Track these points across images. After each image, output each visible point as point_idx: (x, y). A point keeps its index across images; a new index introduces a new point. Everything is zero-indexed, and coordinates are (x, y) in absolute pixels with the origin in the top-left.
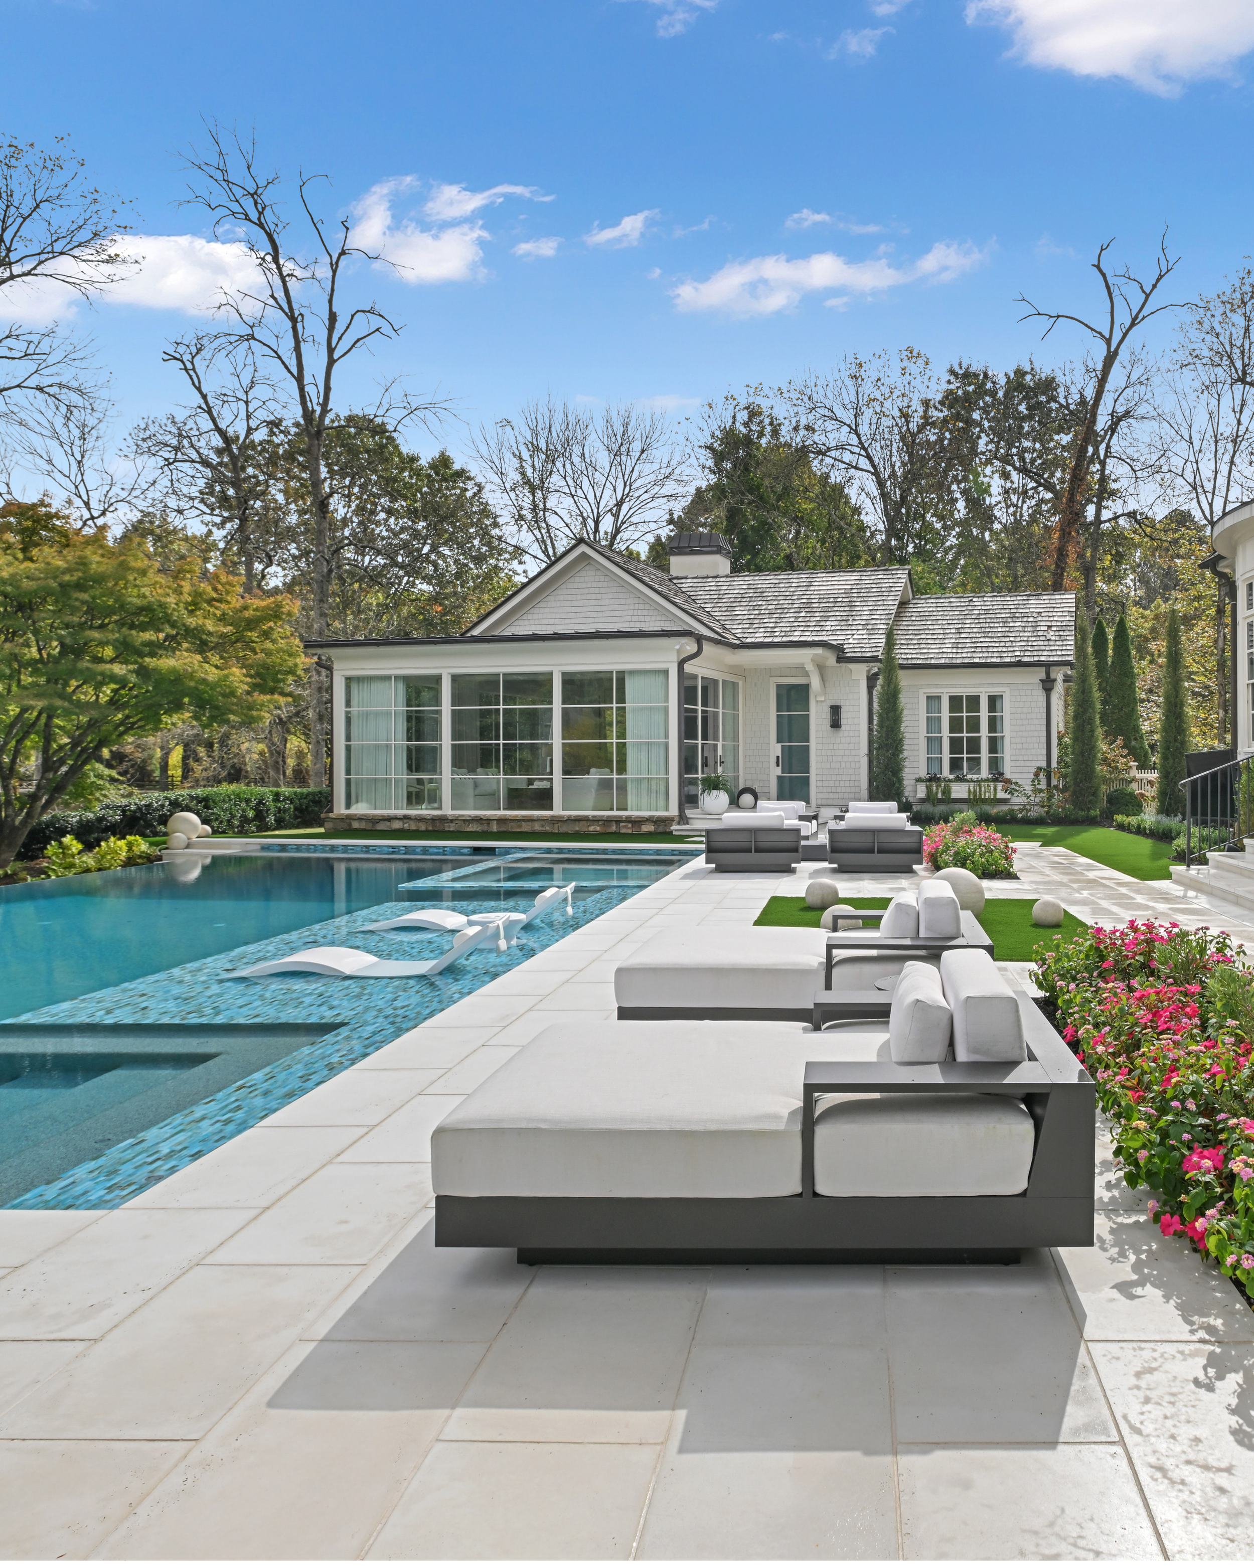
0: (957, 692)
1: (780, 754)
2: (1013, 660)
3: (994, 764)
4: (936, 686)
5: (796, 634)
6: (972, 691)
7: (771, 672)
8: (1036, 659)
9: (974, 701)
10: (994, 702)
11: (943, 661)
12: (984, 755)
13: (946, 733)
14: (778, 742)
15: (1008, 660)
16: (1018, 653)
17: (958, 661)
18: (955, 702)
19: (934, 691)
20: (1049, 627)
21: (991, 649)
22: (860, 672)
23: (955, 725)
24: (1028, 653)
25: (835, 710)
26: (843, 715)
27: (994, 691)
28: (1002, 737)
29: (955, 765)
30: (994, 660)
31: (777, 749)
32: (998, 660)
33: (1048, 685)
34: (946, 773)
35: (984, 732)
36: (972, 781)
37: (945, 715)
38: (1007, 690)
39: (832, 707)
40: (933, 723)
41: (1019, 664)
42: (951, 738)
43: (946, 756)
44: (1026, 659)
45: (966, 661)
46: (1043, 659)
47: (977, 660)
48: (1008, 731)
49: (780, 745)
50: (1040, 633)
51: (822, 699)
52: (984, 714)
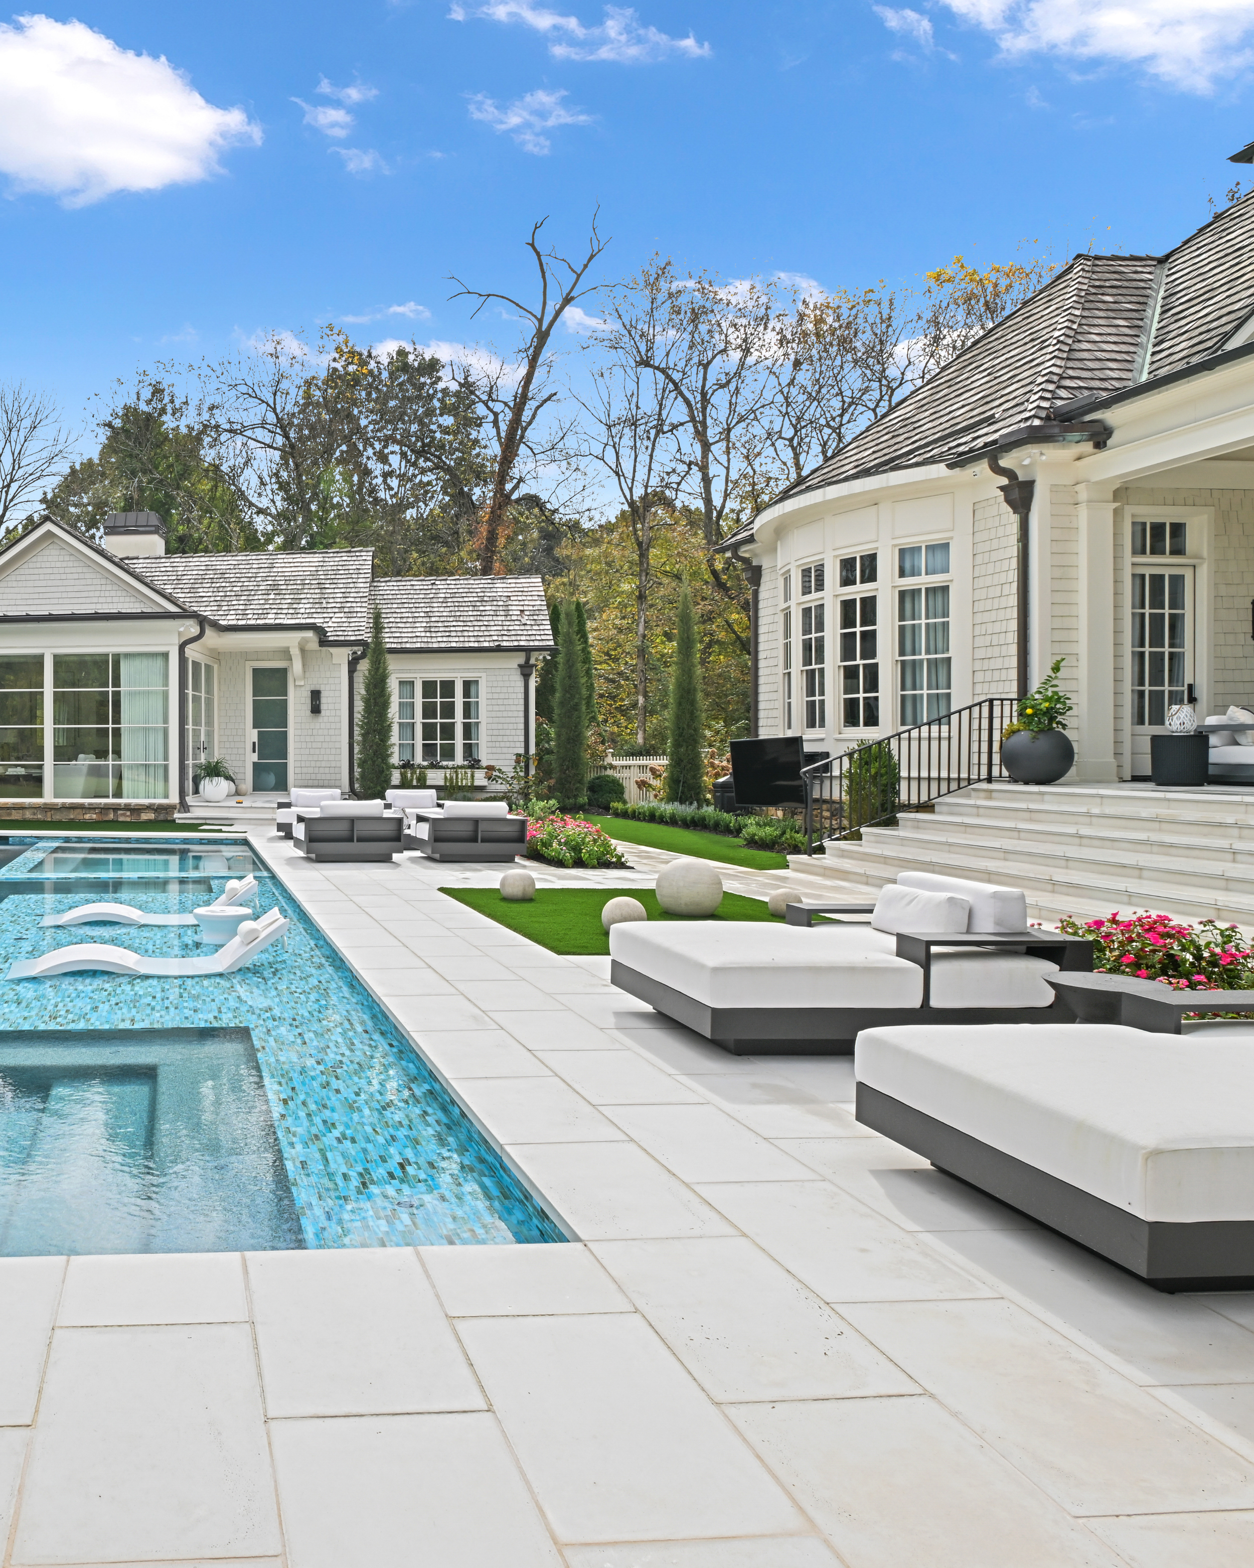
0: (430, 676)
1: (256, 740)
2: (492, 644)
3: (469, 750)
4: (409, 671)
5: (270, 616)
6: (446, 676)
7: (246, 655)
8: (516, 643)
9: (448, 687)
10: (468, 685)
11: (418, 645)
12: (459, 741)
13: (419, 719)
14: (254, 727)
15: (486, 644)
16: (495, 638)
17: (435, 645)
18: (429, 687)
19: (407, 676)
20: (522, 611)
21: (466, 634)
22: (342, 655)
23: (429, 711)
24: (505, 638)
25: (316, 695)
26: (323, 700)
27: (470, 676)
28: (477, 724)
29: (429, 750)
30: (472, 645)
31: (253, 735)
32: (476, 645)
33: (527, 671)
34: (419, 759)
35: (459, 718)
36: (447, 767)
37: (419, 700)
38: (483, 675)
39: (312, 692)
40: (407, 708)
41: (499, 649)
42: (424, 724)
43: (419, 742)
44: (504, 644)
45: (443, 645)
46: (522, 643)
47: (454, 645)
48: (484, 716)
49: (256, 731)
50: (514, 618)
51: (302, 683)
52: (459, 700)
